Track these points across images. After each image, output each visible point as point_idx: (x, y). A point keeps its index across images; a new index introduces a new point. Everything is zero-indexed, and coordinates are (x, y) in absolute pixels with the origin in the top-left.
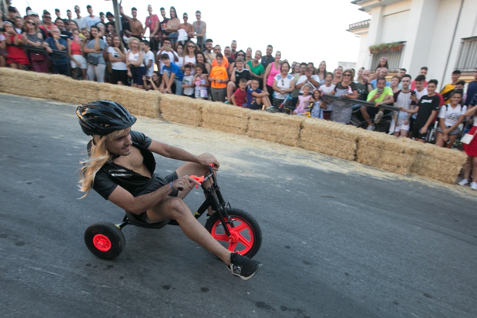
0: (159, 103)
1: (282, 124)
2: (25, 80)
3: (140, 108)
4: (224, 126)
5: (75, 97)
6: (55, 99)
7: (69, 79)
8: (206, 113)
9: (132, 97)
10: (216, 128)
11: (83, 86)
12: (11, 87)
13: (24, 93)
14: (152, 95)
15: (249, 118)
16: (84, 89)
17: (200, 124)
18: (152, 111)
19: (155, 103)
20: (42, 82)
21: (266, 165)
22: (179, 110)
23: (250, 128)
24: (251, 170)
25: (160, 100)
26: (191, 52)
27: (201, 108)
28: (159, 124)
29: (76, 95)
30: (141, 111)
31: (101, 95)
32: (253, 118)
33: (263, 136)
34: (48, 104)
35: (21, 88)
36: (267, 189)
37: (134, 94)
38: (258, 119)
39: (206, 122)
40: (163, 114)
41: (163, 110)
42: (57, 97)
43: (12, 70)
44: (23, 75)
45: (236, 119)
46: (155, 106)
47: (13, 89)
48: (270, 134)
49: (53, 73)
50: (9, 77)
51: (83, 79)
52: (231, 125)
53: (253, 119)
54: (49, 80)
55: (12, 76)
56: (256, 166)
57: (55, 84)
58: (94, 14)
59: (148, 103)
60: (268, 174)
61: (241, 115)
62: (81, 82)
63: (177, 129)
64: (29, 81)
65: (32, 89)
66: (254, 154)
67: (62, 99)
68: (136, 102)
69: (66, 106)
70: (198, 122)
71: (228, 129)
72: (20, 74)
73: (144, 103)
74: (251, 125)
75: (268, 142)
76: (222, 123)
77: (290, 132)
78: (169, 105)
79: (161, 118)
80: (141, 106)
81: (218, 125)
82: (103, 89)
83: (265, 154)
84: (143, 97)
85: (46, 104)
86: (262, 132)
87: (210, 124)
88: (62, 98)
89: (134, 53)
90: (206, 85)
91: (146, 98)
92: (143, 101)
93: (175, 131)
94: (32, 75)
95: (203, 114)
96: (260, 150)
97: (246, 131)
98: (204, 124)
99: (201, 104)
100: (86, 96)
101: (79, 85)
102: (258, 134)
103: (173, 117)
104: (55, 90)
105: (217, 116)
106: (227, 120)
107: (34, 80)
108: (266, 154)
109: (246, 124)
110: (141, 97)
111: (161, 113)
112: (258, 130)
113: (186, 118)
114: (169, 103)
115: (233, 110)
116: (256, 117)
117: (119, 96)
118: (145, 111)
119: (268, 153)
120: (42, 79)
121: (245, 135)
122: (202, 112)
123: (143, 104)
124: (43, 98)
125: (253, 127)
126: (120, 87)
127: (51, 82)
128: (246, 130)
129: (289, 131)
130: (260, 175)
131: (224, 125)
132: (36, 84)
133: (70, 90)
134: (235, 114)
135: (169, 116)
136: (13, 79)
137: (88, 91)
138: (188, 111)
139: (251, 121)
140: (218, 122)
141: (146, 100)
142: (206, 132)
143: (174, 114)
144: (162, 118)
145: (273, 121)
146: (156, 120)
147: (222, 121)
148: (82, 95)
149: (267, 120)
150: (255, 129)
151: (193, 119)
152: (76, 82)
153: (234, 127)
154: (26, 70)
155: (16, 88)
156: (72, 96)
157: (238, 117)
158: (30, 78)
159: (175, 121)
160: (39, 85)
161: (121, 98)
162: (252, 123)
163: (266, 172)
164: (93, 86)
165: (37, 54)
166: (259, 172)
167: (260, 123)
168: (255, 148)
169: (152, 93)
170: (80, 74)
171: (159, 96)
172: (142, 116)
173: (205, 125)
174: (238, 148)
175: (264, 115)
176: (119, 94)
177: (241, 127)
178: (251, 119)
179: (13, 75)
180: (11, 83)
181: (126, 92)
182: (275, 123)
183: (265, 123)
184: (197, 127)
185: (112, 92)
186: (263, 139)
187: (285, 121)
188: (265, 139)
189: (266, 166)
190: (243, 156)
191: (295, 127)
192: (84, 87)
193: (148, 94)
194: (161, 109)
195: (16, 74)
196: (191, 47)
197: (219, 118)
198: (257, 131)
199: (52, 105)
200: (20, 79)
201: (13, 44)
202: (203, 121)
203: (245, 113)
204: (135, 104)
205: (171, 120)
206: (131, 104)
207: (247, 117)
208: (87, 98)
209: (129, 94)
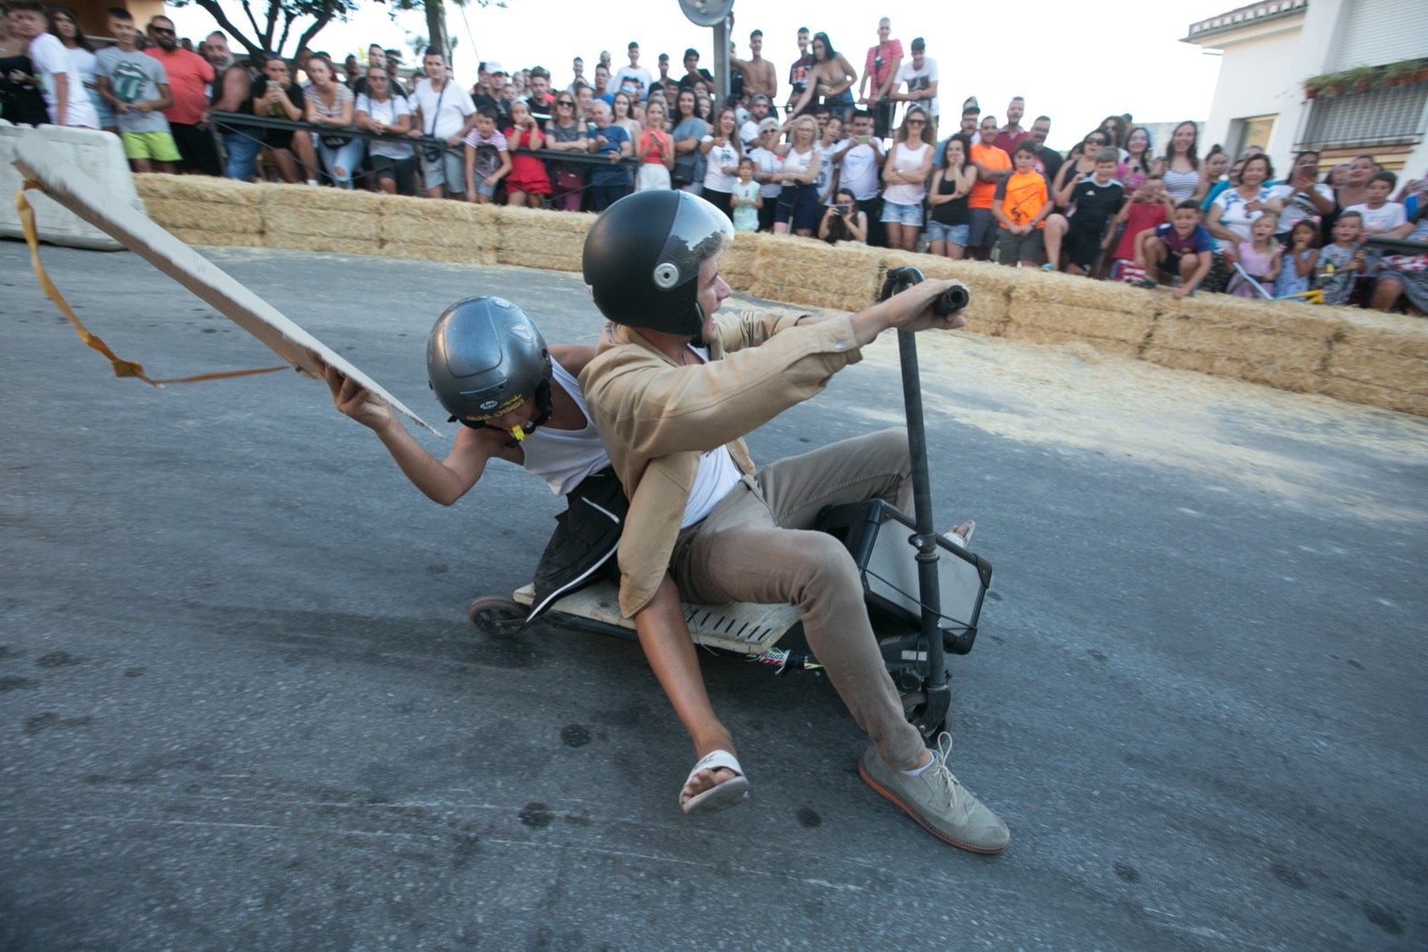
1: (1273, 332)
2: (554, 233)
3: (832, 288)
4: (1073, 339)
8: (1026, 301)
9: (816, 262)
10: (1048, 340)
12: (524, 252)
13: (549, 264)
14: (868, 256)
15: (1160, 313)
17: (1000, 328)
18: (863, 296)
19: (873, 276)
23: (1157, 341)
25: (885, 267)
26: (915, 135)
27: (1011, 289)
30: (831, 297)
32: (1173, 313)
33: (1198, 362)
35: (545, 251)
37: (821, 256)
38: (1187, 318)
39: (1019, 326)
44: (554, 221)
45: (1118, 316)
46: (873, 284)
47: (528, 255)
48: (1223, 358)
50: (519, 229)
52: (1097, 333)
53: (1172, 317)
55: (531, 226)
59: (854, 275)
61: (1133, 307)
64: (564, 234)
65: (566, 253)
68: (822, 276)
70: (995, 324)
72: (548, 220)
73: (845, 277)
74: (1164, 332)
75: (1214, 378)
76: (1067, 329)
77: (1299, 352)
80: (835, 284)
81: (1056, 333)
84: (843, 262)
86: (1198, 351)
87: (1030, 329)
89: (800, 153)
91: (851, 261)
92: (842, 272)
94: (572, 220)
95: (1014, 305)
97: (1143, 350)
98: (1011, 329)
102: (1183, 357)
105: (1057, 309)
106: (1090, 319)
109: (1147, 331)
110: (839, 263)
112: (1184, 347)
115: (1112, 294)
116: (1183, 311)
117: (781, 260)
118: (842, 295)
121: (1140, 359)
122: (1011, 299)
123: (842, 281)
125: (1170, 338)
128: (1142, 348)
129: (1294, 349)
131: (1073, 334)
134: (1116, 305)
136: (531, 231)
139: (1162, 321)
140: (1059, 326)
141: (851, 268)
145: (1238, 323)
147: (1072, 322)
149: (1219, 319)
150: (1176, 345)
151: (981, 315)
153: (1105, 337)
155: (533, 252)
157: (1124, 312)
158: (568, 228)
162: (1168, 328)
167: (1192, 328)
171: (883, 258)
173: (1016, 331)
175: (1210, 307)
176: (781, 256)
177: (1127, 338)
178: (1165, 316)
179: (532, 222)
180: (524, 242)
182: (1245, 329)
183: (1211, 330)
184: (990, 338)
185: (764, 252)
186: (1196, 370)
187: (1286, 323)
188: (1203, 371)
191: (1315, 339)
195: (537, 220)
196: (916, 124)
197: (1062, 315)
198: (1182, 350)
200: (545, 232)
202: (1011, 320)
204: (823, 279)
206: (810, 281)
207: (1152, 312)
209: (807, 256)
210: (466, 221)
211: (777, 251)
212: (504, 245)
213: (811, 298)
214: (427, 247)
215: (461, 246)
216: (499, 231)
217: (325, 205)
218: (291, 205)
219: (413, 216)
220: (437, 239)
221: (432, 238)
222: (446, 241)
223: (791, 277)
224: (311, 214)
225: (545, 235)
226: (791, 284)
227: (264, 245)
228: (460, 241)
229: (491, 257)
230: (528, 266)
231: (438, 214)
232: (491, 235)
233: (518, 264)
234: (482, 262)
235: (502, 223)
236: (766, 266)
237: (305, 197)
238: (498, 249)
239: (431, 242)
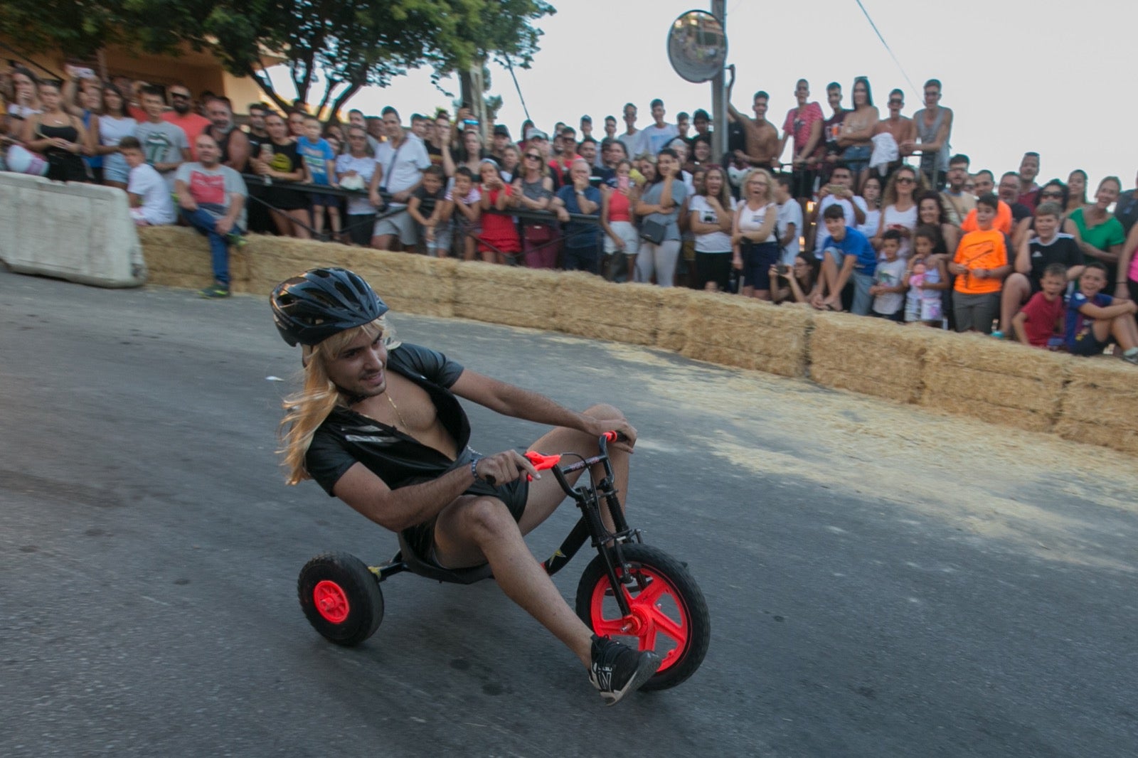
0: (807, 336)
2: (505, 288)
3: (757, 349)
4: (985, 405)
5: (606, 324)
6: (562, 330)
7: (597, 282)
8: (937, 365)
9: (740, 320)
10: (961, 409)
11: (625, 297)
12: (479, 306)
13: (501, 319)
14: (790, 315)
15: (1068, 382)
16: (628, 305)
17: (915, 394)
18: (787, 358)
19: (796, 338)
20: (541, 291)
21: (1121, 531)
22: (858, 356)
23: (1067, 413)
24: (1074, 544)
25: (811, 328)
26: (905, 195)
27: (923, 351)
28: (804, 394)
29: (608, 320)
30: (758, 360)
31: (663, 319)
32: (1080, 381)
33: (1108, 438)
34: (548, 343)
35: (497, 305)
36: (1129, 607)
37: (745, 315)
38: (1094, 386)
39: (932, 392)
40: (813, 368)
41: (816, 355)
42: (566, 323)
43: (486, 267)
44: (503, 275)
45: (1027, 383)
46: (795, 346)
47: (481, 309)
48: (1131, 433)
49: (565, 269)
50: (474, 283)
51: (627, 280)
52: (1008, 401)
53: (1078, 385)
54: (555, 286)
55: (484, 280)
56: (1088, 530)
57: (566, 293)
58: (666, 119)
59: (778, 336)
60: (1128, 559)
61: (1041, 373)
62: (622, 287)
63: (853, 410)
64: (515, 289)
65: (517, 308)
66: (1080, 492)
67: (576, 329)
68: (747, 335)
69: (585, 345)
70: (910, 390)
71: (997, 413)
72: (500, 274)
73: (768, 337)
74: (1073, 402)
75: (1124, 455)
76: (979, 396)
78: (834, 341)
79: (808, 377)
80: (759, 345)
81: (969, 402)
82: (670, 302)
83: (1115, 493)
84: (766, 321)
85: (544, 342)
86: (1106, 424)
87: (944, 396)
88: (578, 326)
89: (754, 209)
90: (941, 284)
91: (775, 323)
92: (765, 332)
93: (846, 414)
94: (523, 276)
95: (927, 369)
96: (1100, 482)
97: (1054, 422)
98: (926, 398)
99: (924, 340)
100: (630, 321)
101: (617, 294)
102: (1092, 430)
103: (842, 376)
104: (564, 308)
105: (967, 375)
106: (999, 385)
107: (525, 288)
108: (1120, 496)
109: (1056, 399)
110: (763, 323)
111: (809, 363)
112: (1092, 418)
113: (877, 379)
114: (832, 338)
115: (1019, 358)
116: (1090, 380)
117: (708, 318)
118: (767, 358)
119: (1123, 492)
120: (542, 283)
121: (1050, 432)
122: (923, 363)
123: (766, 341)
124: (538, 327)
125: (1079, 408)
126: (711, 296)
127: (559, 290)
128: (1054, 419)
130: (1102, 562)
131: (986, 400)
132: (529, 296)
133: (597, 306)
134: (1024, 371)
135: (830, 371)
136: (484, 285)
137: (635, 309)
138: (884, 360)
139: (1071, 390)
140: (969, 393)
141: (775, 330)
142: (933, 419)
143: (845, 367)
144: (810, 379)
146: (795, 383)
147: (983, 389)
148: (621, 319)
149: (1124, 387)
150: (1084, 416)
151: (897, 380)
152: (611, 287)
153: (1015, 407)
154: (512, 265)
155: (487, 306)
156: (598, 322)
157: (1031, 378)
158: (519, 283)
159: (846, 387)
160: (535, 298)
161: (711, 324)
162: (1077, 398)
163: (1122, 553)
164: (649, 297)
165: (538, 227)
166: (1098, 552)
167: (1101, 398)
168: (1083, 474)
169: (790, 312)
170: (622, 268)
171: (807, 317)
172: (760, 372)
173: (931, 399)
174: (1029, 473)
175: (1115, 375)
176: (707, 314)
177: (1038, 408)
178: (1073, 384)
179: (485, 277)
180: (479, 296)
181: (726, 310)
183: (1118, 399)
184: (907, 405)
185: (693, 309)
186: (1105, 445)
188: (1111, 447)
189: (1121, 535)
190: (1046, 495)
192: (627, 300)
193: (782, 314)
194: (811, 353)
195: (491, 274)
196: (904, 183)
197: (972, 381)
198: (1091, 422)
199: (554, 344)
200: (497, 286)
201: (493, 210)
202: (925, 387)
203: (1056, 368)
204: (747, 339)
205: (835, 382)
206: (735, 340)
207: (1060, 379)
208: (631, 327)
209: (732, 315)
210: (423, 273)
211: (704, 310)
212: (460, 298)
213: (737, 359)
214: (389, 298)
215: (419, 298)
216: (455, 285)
217: (301, 256)
218: (272, 255)
219: (376, 268)
220: (397, 291)
221: (393, 289)
222: (406, 292)
223: (715, 337)
224: (289, 264)
225: (497, 289)
226: (718, 343)
227: (248, 291)
228: (418, 293)
229: (447, 310)
230: (483, 320)
231: (398, 267)
232: (448, 288)
233: (473, 318)
234: (439, 315)
235: (459, 278)
236: (694, 325)
237: (284, 247)
238: (454, 302)
239: (392, 293)
